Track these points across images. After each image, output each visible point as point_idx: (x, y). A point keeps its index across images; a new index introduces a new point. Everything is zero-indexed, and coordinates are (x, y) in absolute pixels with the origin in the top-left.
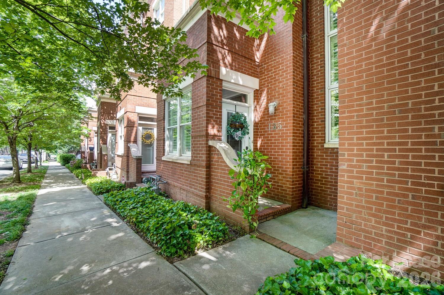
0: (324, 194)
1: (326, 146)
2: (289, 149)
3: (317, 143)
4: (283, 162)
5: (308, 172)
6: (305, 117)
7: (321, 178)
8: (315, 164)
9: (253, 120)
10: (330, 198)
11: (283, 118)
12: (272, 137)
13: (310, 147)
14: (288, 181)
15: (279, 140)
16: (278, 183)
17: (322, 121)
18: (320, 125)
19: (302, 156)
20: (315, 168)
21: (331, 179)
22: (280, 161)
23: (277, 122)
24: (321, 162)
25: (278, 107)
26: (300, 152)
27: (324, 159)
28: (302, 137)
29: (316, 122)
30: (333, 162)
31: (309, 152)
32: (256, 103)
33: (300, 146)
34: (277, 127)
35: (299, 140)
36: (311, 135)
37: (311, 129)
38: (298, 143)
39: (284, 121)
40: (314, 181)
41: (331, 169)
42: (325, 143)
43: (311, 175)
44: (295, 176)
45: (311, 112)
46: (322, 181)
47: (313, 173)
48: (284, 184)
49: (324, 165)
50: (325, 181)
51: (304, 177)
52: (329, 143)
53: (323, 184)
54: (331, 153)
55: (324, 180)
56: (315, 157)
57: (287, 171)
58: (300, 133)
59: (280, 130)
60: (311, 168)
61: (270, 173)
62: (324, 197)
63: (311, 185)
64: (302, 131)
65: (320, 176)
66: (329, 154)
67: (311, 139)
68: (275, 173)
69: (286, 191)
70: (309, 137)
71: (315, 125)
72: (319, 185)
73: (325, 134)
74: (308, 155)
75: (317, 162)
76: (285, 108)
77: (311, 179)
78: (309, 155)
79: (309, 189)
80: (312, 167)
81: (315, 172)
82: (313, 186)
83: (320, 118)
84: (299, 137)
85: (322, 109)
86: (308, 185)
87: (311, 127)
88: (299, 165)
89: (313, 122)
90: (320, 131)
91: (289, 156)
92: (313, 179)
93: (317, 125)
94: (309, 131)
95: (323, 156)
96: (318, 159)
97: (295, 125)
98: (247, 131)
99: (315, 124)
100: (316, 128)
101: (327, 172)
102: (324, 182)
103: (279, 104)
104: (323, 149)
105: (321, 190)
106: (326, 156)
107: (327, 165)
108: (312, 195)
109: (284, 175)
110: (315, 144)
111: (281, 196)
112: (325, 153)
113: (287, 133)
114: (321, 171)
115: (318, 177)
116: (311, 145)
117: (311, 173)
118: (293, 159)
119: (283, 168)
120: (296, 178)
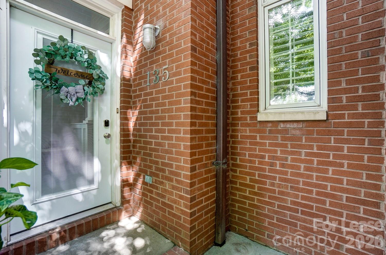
0: (257, 213)
1: (261, 117)
2: (182, 124)
3: (242, 113)
4: (171, 153)
5: (225, 172)
6: (219, 56)
7: (251, 180)
8: (239, 154)
9: (119, 74)
10: (269, 223)
11: (171, 55)
12: (152, 99)
13: (230, 121)
14: (181, 197)
15: (164, 104)
16: (163, 197)
17: (251, 69)
18: (249, 76)
19: (213, 138)
20: (238, 162)
21: (273, 185)
22: (167, 152)
23: (161, 66)
24: (250, 149)
25: (162, 35)
26: (208, 132)
27: (257, 144)
28: (213, 98)
29: (240, 71)
30: (276, 152)
31: (228, 131)
32: (124, 40)
33: (208, 118)
34: (160, 79)
35: (207, 104)
36: (231, 96)
37: (230, 86)
38: (204, 111)
39: (173, 62)
40: (238, 186)
41: (272, 165)
42: (258, 111)
43: (231, 173)
44: (197, 186)
45: (230, 53)
46: (253, 187)
47: (235, 171)
48: (175, 201)
49: (256, 156)
50: (259, 188)
51: (217, 182)
52: (266, 111)
53: (255, 194)
54: (270, 131)
55: (257, 185)
56: (239, 139)
57: (178, 175)
58: (208, 90)
59: (166, 84)
60: (231, 162)
61: (150, 176)
62: (257, 219)
63: (231, 193)
64: (213, 85)
65: (248, 178)
66: (267, 134)
67: (231, 105)
68: (157, 176)
69: (179, 218)
70: (228, 101)
71: (239, 77)
72: (247, 194)
73: (258, 93)
74: (225, 137)
75: (242, 149)
76: (175, 34)
77: (232, 182)
78: (227, 136)
79: (227, 200)
80: (232, 159)
81: (238, 170)
82: (235, 195)
83: (248, 63)
84: (207, 97)
85: (251, 45)
86: (226, 194)
87: (231, 83)
88: (208, 158)
89: (233, 73)
90: (249, 88)
91: (182, 139)
92: (235, 183)
93: (242, 77)
94: (228, 89)
95: (255, 138)
96: (245, 143)
97: (195, 68)
98: (101, 86)
99: (239, 75)
100: (240, 83)
101: (264, 170)
102: (256, 190)
103: (165, 27)
104: (255, 125)
105: (250, 205)
106: (261, 138)
107: (263, 157)
108: (234, 211)
109: (174, 184)
110: (239, 115)
111: (171, 227)
112: (259, 131)
113: (179, 87)
114: (251, 168)
115: (245, 179)
116: (231, 117)
117: (232, 170)
118: (192, 147)
119: (171, 166)
120: (200, 189)
